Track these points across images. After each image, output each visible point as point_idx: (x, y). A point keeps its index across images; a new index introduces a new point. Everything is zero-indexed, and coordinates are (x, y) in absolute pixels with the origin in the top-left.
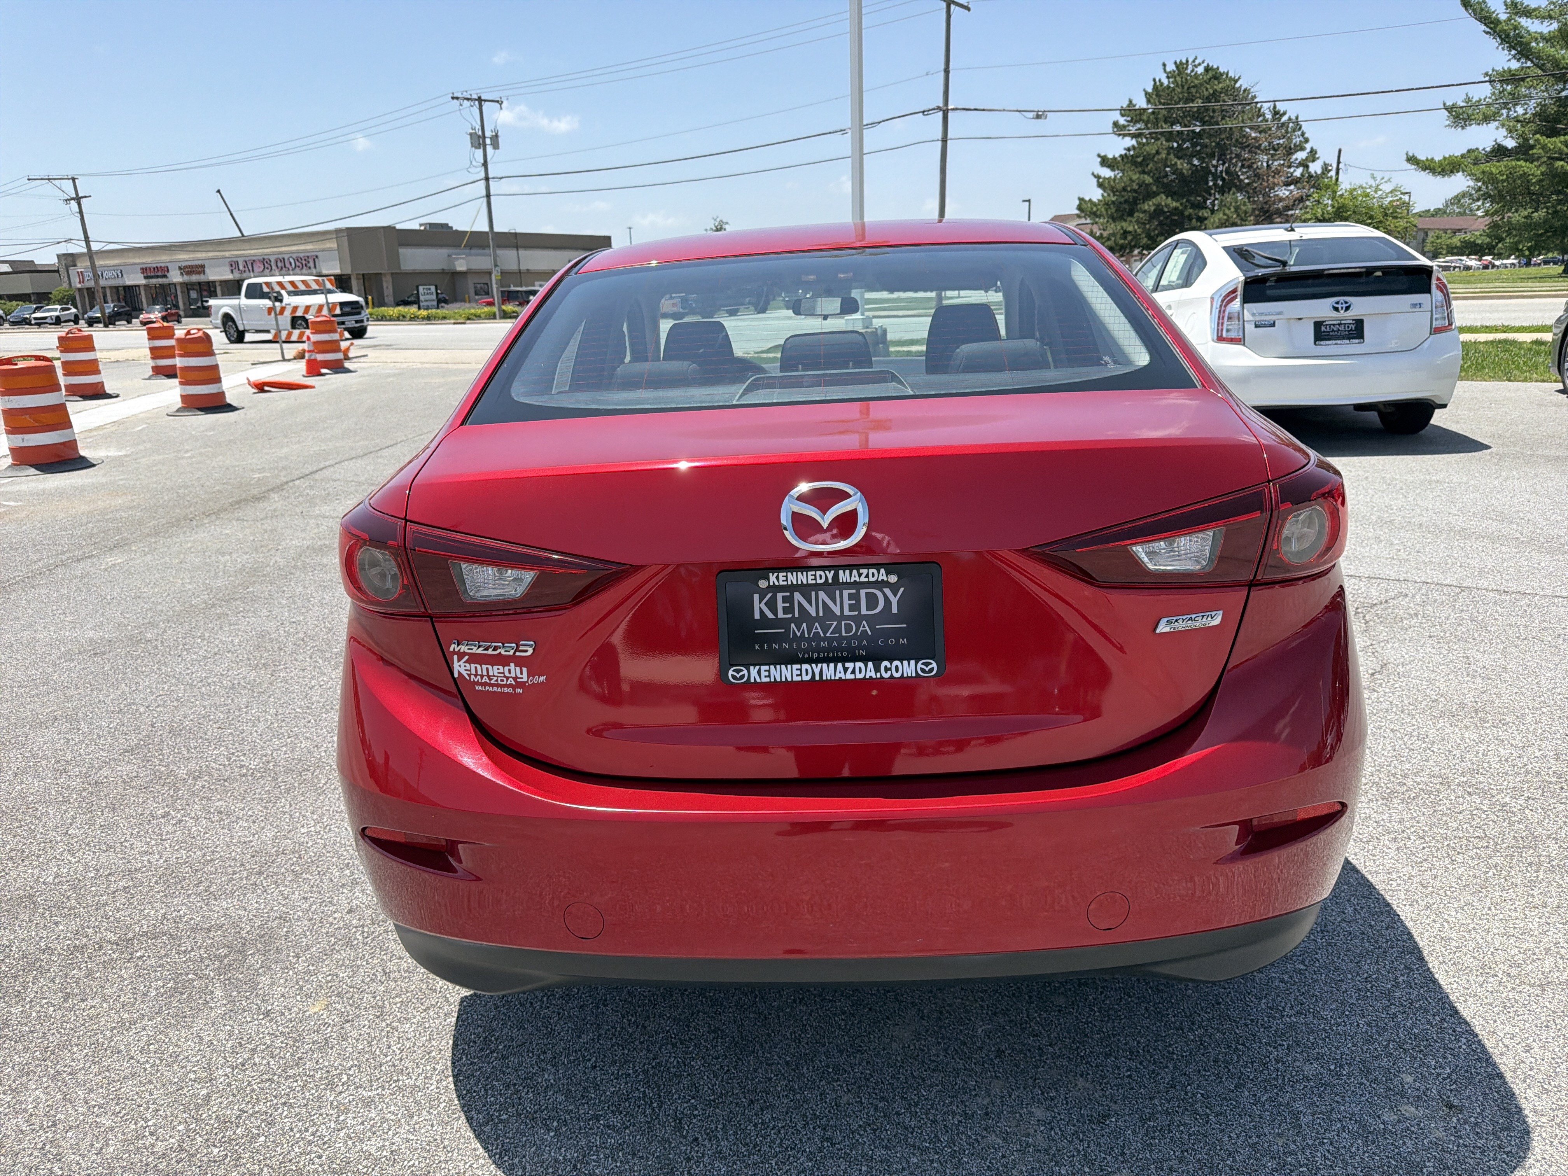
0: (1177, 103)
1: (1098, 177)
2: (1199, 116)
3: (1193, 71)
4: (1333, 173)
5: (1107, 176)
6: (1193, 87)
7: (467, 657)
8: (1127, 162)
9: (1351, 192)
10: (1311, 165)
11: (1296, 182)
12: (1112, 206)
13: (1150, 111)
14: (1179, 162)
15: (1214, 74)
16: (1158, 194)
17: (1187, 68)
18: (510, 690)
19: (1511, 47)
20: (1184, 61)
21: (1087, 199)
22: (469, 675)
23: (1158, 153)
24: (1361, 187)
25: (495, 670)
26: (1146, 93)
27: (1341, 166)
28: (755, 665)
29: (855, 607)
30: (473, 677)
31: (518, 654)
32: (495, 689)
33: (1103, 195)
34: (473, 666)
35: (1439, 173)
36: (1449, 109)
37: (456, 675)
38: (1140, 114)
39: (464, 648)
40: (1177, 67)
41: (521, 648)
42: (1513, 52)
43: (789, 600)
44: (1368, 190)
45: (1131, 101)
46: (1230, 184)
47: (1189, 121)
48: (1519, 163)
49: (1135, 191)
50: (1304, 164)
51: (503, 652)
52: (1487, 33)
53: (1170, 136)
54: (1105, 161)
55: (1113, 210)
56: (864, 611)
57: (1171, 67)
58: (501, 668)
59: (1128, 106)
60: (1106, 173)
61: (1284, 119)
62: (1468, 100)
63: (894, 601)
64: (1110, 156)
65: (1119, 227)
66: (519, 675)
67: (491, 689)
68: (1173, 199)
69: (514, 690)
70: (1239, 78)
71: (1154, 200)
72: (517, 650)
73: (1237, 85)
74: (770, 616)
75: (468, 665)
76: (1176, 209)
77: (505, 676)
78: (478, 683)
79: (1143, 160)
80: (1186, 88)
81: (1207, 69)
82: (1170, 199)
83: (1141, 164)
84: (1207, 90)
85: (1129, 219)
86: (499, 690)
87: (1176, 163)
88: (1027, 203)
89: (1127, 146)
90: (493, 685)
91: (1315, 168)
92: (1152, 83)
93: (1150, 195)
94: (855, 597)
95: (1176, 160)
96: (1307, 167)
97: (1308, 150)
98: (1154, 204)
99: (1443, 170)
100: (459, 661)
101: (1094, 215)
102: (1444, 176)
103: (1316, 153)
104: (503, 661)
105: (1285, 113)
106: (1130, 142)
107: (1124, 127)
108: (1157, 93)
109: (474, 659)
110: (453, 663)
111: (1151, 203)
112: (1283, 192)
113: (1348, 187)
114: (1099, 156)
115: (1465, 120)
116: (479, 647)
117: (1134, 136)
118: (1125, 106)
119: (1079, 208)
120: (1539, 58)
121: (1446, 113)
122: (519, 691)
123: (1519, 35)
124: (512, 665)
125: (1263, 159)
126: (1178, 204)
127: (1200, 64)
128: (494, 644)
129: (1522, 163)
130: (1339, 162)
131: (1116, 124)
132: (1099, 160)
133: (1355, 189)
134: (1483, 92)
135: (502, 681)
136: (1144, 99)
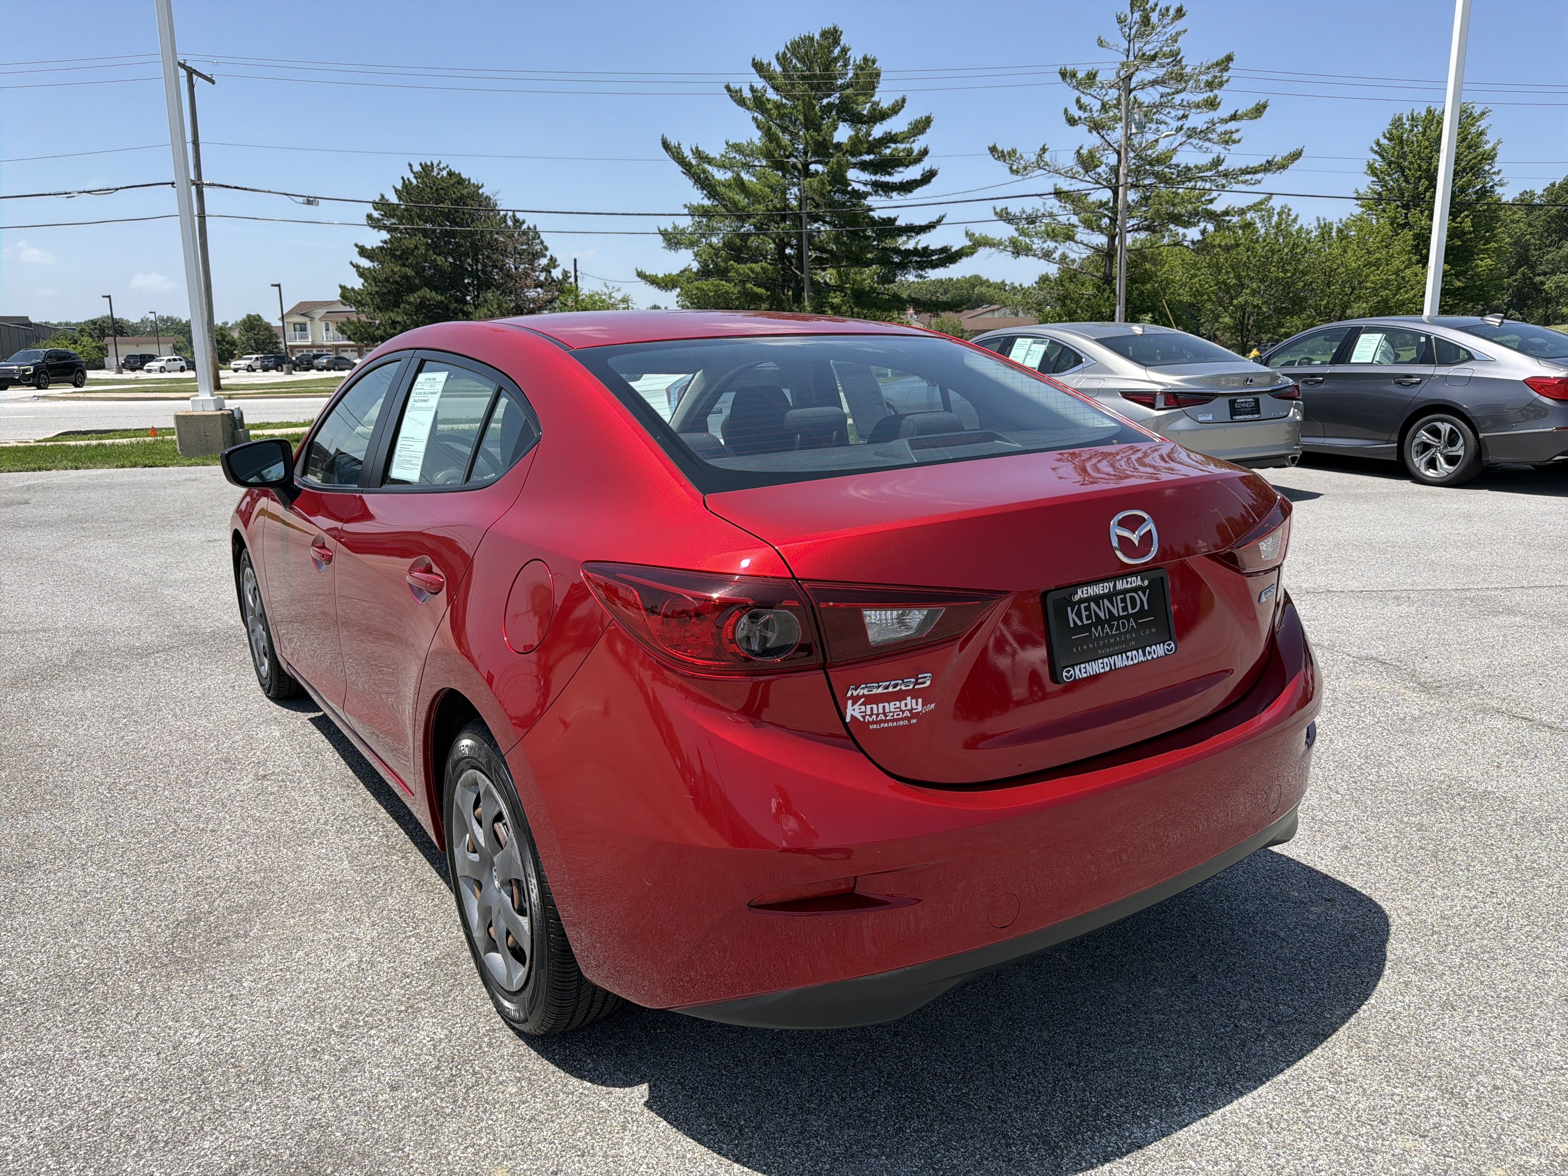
0: (428, 202)
1: (357, 267)
2: (448, 216)
3: (438, 174)
4: (572, 280)
5: (366, 267)
6: (441, 189)
7: (863, 700)
8: (386, 254)
9: (591, 296)
10: (552, 270)
11: (540, 285)
12: (376, 296)
13: (403, 207)
14: (438, 258)
15: (457, 180)
16: (421, 288)
17: (432, 171)
18: (906, 722)
19: (703, 188)
20: (429, 164)
21: (349, 287)
22: (864, 717)
23: (416, 247)
24: (597, 293)
25: (891, 707)
26: (396, 190)
27: (578, 274)
28: (1077, 665)
29: (1125, 609)
30: (867, 717)
31: (917, 687)
32: (890, 724)
33: (363, 285)
34: (869, 707)
35: (663, 288)
36: (664, 234)
37: (848, 719)
38: (394, 210)
39: (860, 692)
40: (423, 169)
41: (920, 681)
42: (705, 192)
43: (1088, 608)
44: (604, 297)
45: (382, 196)
46: (485, 284)
47: (442, 221)
48: (722, 282)
49: (396, 282)
50: (547, 270)
51: (903, 688)
52: (684, 173)
53: (425, 233)
54: (363, 252)
55: (379, 300)
56: (1130, 611)
57: (417, 168)
58: (898, 703)
59: (381, 200)
60: (366, 263)
61: (525, 227)
62: (675, 228)
63: (1145, 599)
64: (369, 247)
65: (387, 317)
66: (914, 706)
67: (886, 725)
68: (436, 293)
69: (909, 722)
70: (482, 186)
71: (419, 293)
72: (916, 683)
73: (481, 191)
74: (1080, 623)
75: (863, 708)
76: (442, 302)
77: (901, 710)
78: (873, 722)
79: (402, 253)
80: (434, 188)
81: (450, 174)
82: (434, 292)
83: (400, 257)
84: (454, 193)
85: (395, 309)
86: (895, 724)
87: (436, 259)
88: (277, 288)
89: (383, 239)
90: (888, 721)
91: (557, 273)
92: (401, 181)
93: (412, 289)
94: (1123, 600)
95: (435, 256)
96: (550, 272)
97: (549, 257)
98: (419, 297)
99: (666, 285)
100: (853, 705)
101: (359, 303)
102: (666, 291)
103: (556, 260)
104: (900, 696)
105: (524, 222)
106: (385, 235)
107: (379, 220)
108: (405, 191)
109: (870, 700)
110: (846, 708)
111: (416, 295)
112: (532, 294)
113: (588, 293)
114: (356, 245)
115: (676, 244)
116: (879, 687)
117: (389, 230)
118: (377, 200)
119: (343, 296)
120: (724, 199)
121: (661, 237)
122: (914, 721)
123: (707, 178)
124: (909, 698)
125: (510, 263)
126: (443, 298)
127: (444, 168)
128: (893, 683)
129: (724, 283)
130: (576, 271)
131: (369, 217)
132: (357, 250)
133: (594, 295)
134: (685, 223)
135: (898, 715)
136: (395, 196)
